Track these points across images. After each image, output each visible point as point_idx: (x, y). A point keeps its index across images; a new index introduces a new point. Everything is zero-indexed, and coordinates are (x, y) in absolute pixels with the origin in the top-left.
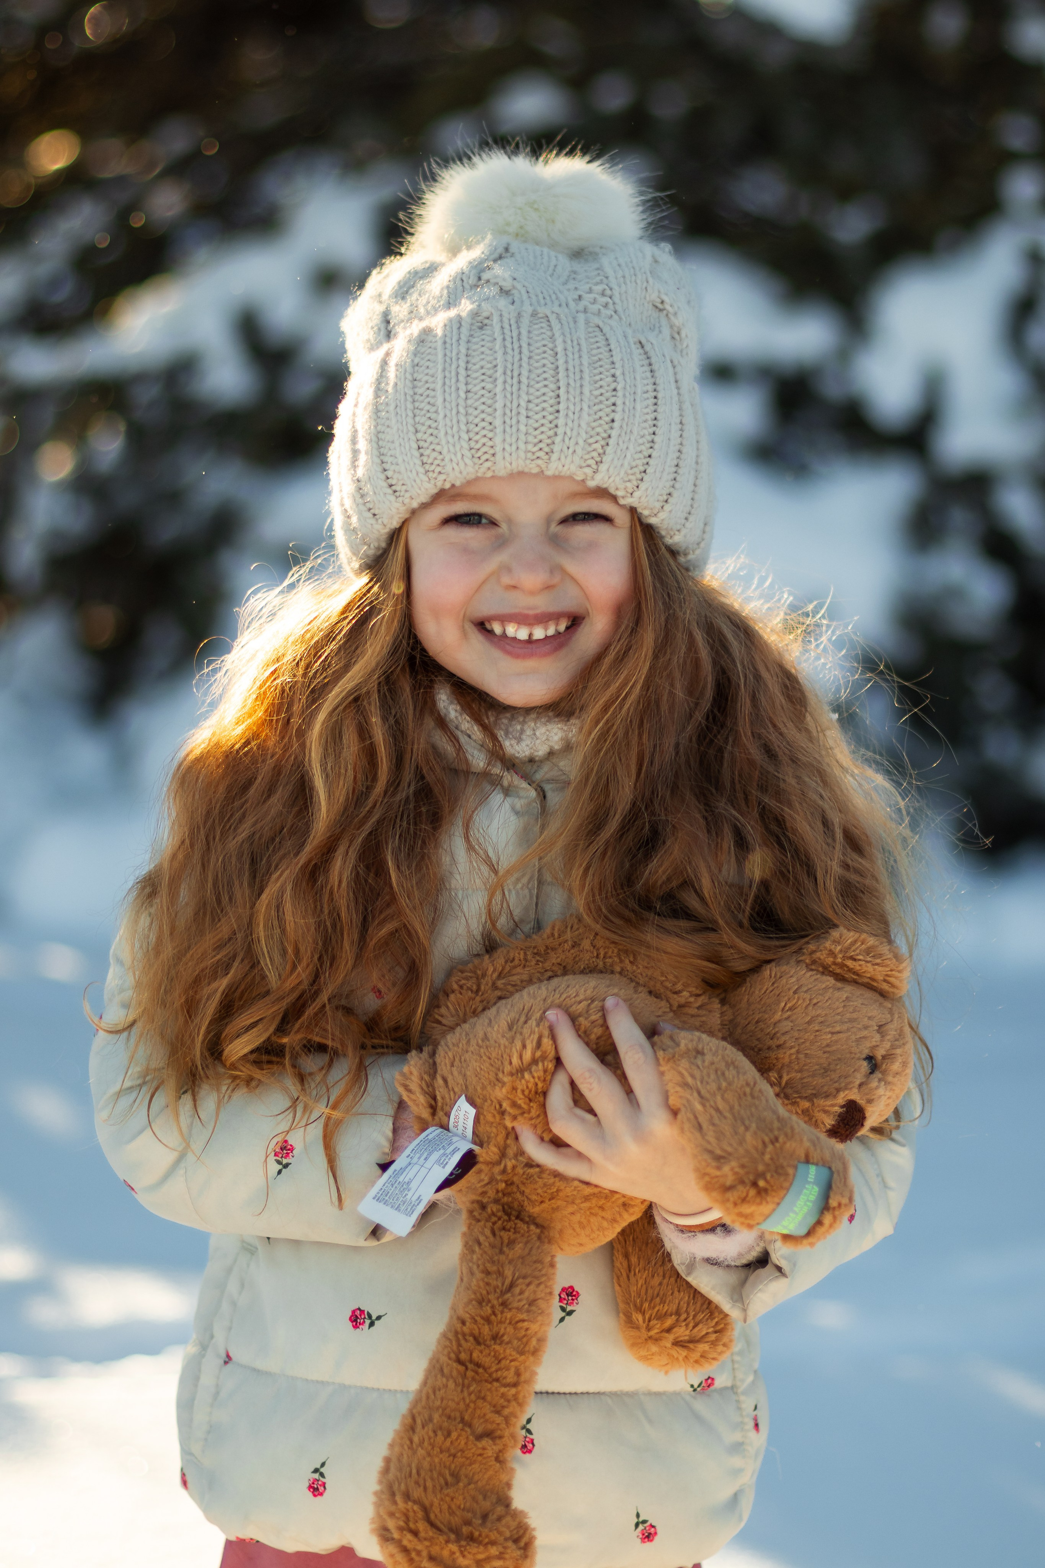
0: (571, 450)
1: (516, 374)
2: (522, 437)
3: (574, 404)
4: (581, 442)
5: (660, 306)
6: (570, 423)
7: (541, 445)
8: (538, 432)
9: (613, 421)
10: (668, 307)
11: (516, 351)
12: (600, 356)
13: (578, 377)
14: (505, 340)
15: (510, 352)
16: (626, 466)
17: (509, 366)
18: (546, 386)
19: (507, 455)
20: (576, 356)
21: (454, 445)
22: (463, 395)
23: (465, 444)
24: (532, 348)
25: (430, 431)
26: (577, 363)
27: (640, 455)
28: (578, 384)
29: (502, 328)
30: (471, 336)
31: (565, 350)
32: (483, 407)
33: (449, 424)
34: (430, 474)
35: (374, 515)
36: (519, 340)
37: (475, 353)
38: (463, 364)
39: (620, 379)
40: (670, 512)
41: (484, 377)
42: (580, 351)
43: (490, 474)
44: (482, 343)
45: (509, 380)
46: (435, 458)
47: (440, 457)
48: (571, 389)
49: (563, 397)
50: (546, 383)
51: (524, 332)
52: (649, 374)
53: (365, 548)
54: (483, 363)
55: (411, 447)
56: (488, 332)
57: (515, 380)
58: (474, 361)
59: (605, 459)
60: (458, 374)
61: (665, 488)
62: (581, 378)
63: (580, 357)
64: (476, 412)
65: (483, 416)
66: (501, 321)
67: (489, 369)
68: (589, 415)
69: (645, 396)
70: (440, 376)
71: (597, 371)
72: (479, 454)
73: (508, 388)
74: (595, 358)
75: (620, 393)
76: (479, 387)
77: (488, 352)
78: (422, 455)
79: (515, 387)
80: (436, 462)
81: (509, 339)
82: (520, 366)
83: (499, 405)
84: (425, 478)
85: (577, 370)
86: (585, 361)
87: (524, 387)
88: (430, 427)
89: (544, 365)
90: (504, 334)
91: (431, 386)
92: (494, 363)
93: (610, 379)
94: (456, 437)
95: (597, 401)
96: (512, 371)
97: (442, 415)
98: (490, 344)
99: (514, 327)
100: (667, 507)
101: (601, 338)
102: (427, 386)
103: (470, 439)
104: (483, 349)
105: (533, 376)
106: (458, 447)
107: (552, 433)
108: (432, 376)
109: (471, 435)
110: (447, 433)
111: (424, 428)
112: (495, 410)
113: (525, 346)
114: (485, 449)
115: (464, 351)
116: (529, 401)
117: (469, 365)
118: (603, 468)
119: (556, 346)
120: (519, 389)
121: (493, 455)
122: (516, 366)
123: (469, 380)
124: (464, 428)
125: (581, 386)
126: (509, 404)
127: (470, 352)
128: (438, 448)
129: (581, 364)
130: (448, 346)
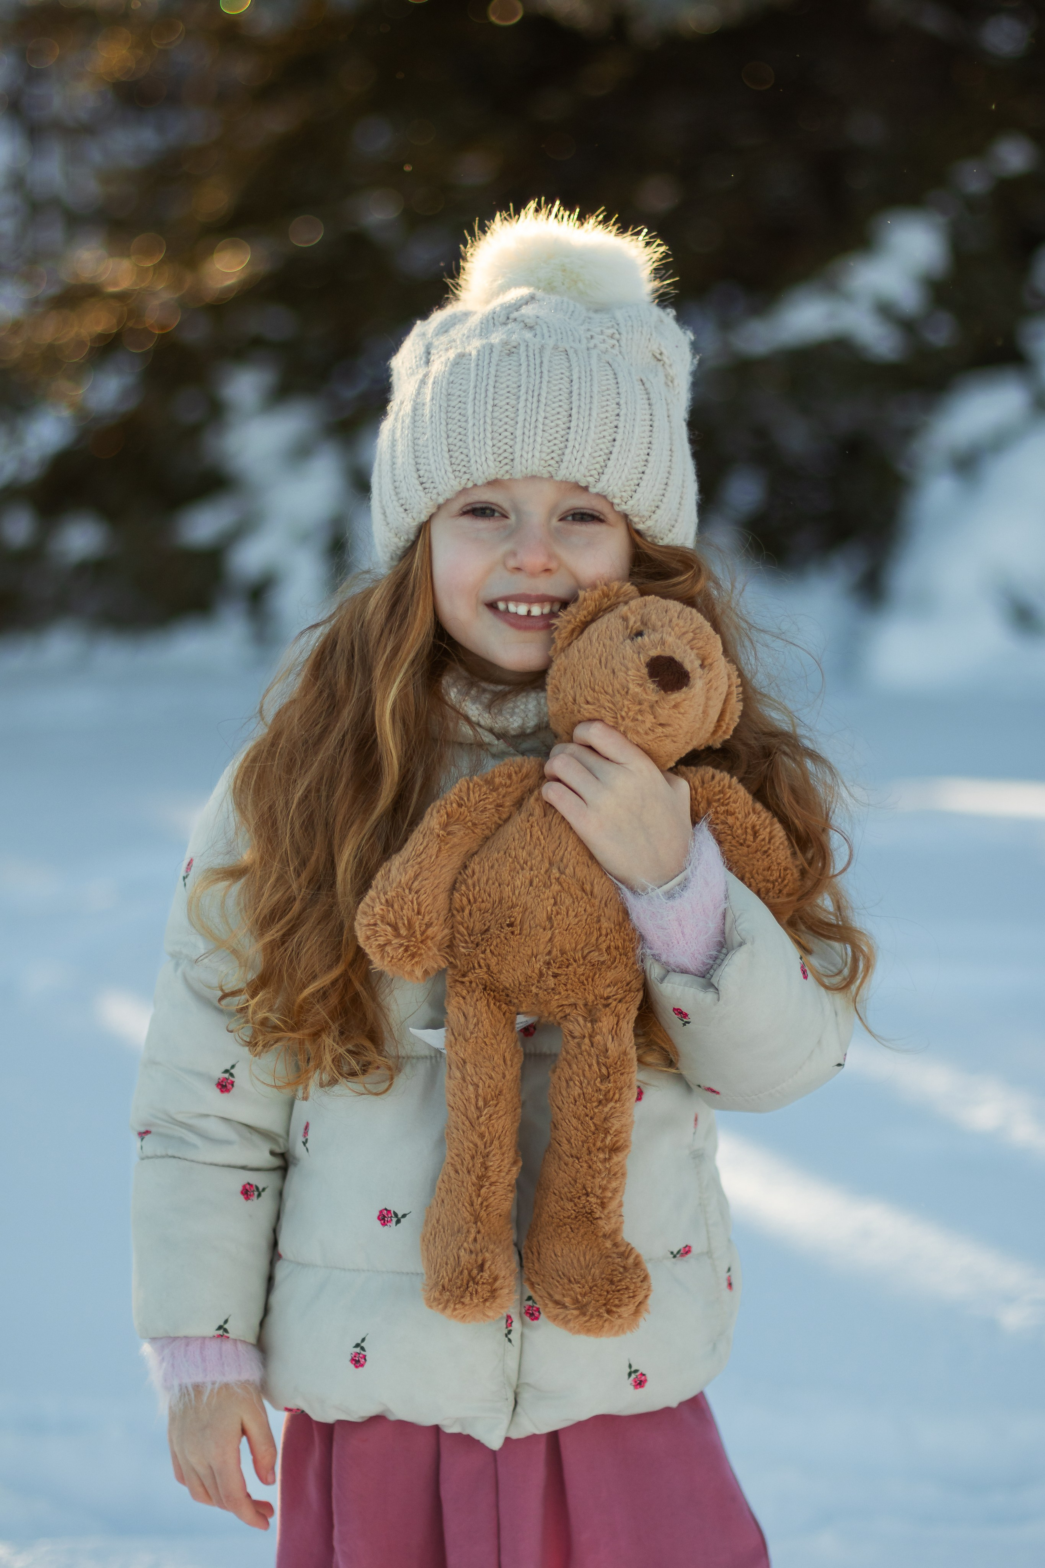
5: (659, 356)
9: (614, 440)
10: (665, 359)
11: (538, 376)
12: (609, 387)
13: (588, 401)
14: (528, 365)
15: (533, 376)
16: (623, 477)
17: (531, 387)
18: (560, 406)
19: (524, 461)
20: (588, 384)
21: (480, 449)
22: (490, 408)
23: (489, 449)
24: (551, 374)
25: (460, 437)
26: (588, 389)
27: (636, 471)
28: (588, 407)
29: (527, 356)
30: (500, 360)
31: (580, 378)
32: (507, 420)
33: (477, 431)
34: (457, 473)
35: (406, 510)
36: (541, 367)
37: (502, 375)
38: (491, 383)
39: (623, 406)
40: (657, 521)
41: (508, 395)
42: (591, 380)
43: (507, 477)
44: (510, 367)
45: (530, 398)
46: (462, 460)
47: (467, 459)
48: (581, 411)
49: (574, 417)
50: (561, 403)
51: (545, 361)
52: (647, 407)
53: (396, 540)
54: (509, 383)
55: (442, 449)
56: (515, 359)
57: (535, 399)
58: (501, 380)
59: (606, 470)
60: (487, 390)
61: (654, 501)
62: (591, 402)
63: (591, 385)
64: (501, 424)
65: (506, 427)
66: (527, 350)
67: (513, 388)
68: (595, 433)
69: (643, 423)
70: (471, 391)
71: (604, 398)
72: (500, 458)
73: (529, 405)
74: (605, 388)
75: (622, 418)
76: (504, 403)
77: (513, 374)
78: (451, 457)
79: (535, 405)
80: (463, 463)
81: (532, 366)
82: (540, 388)
83: (520, 419)
84: (452, 476)
85: (588, 395)
86: (596, 389)
87: (542, 406)
88: (460, 434)
89: (560, 389)
90: (528, 361)
91: (463, 400)
92: (519, 384)
93: (615, 406)
94: (482, 443)
95: (602, 422)
96: (533, 391)
97: (471, 424)
98: (515, 368)
99: (537, 356)
100: (654, 517)
101: (610, 372)
102: (460, 399)
103: (494, 446)
104: (509, 372)
105: (550, 397)
106: (483, 451)
107: (562, 445)
108: (464, 392)
109: (495, 442)
110: (474, 439)
111: (455, 434)
112: (517, 423)
113: (545, 372)
114: (505, 455)
115: (493, 372)
116: (545, 418)
117: (497, 384)
118: (604, 478)
119: (572, 375)
120: (538, 407)
121: (512, 460)
122: (536, 388)
123: (496, 396)
124: (489, 435)
125: (590, 409)
126: (528, 419)
127: (498, 373)
128: (465, 451)
129: (592, 391)
130: (480, 367)
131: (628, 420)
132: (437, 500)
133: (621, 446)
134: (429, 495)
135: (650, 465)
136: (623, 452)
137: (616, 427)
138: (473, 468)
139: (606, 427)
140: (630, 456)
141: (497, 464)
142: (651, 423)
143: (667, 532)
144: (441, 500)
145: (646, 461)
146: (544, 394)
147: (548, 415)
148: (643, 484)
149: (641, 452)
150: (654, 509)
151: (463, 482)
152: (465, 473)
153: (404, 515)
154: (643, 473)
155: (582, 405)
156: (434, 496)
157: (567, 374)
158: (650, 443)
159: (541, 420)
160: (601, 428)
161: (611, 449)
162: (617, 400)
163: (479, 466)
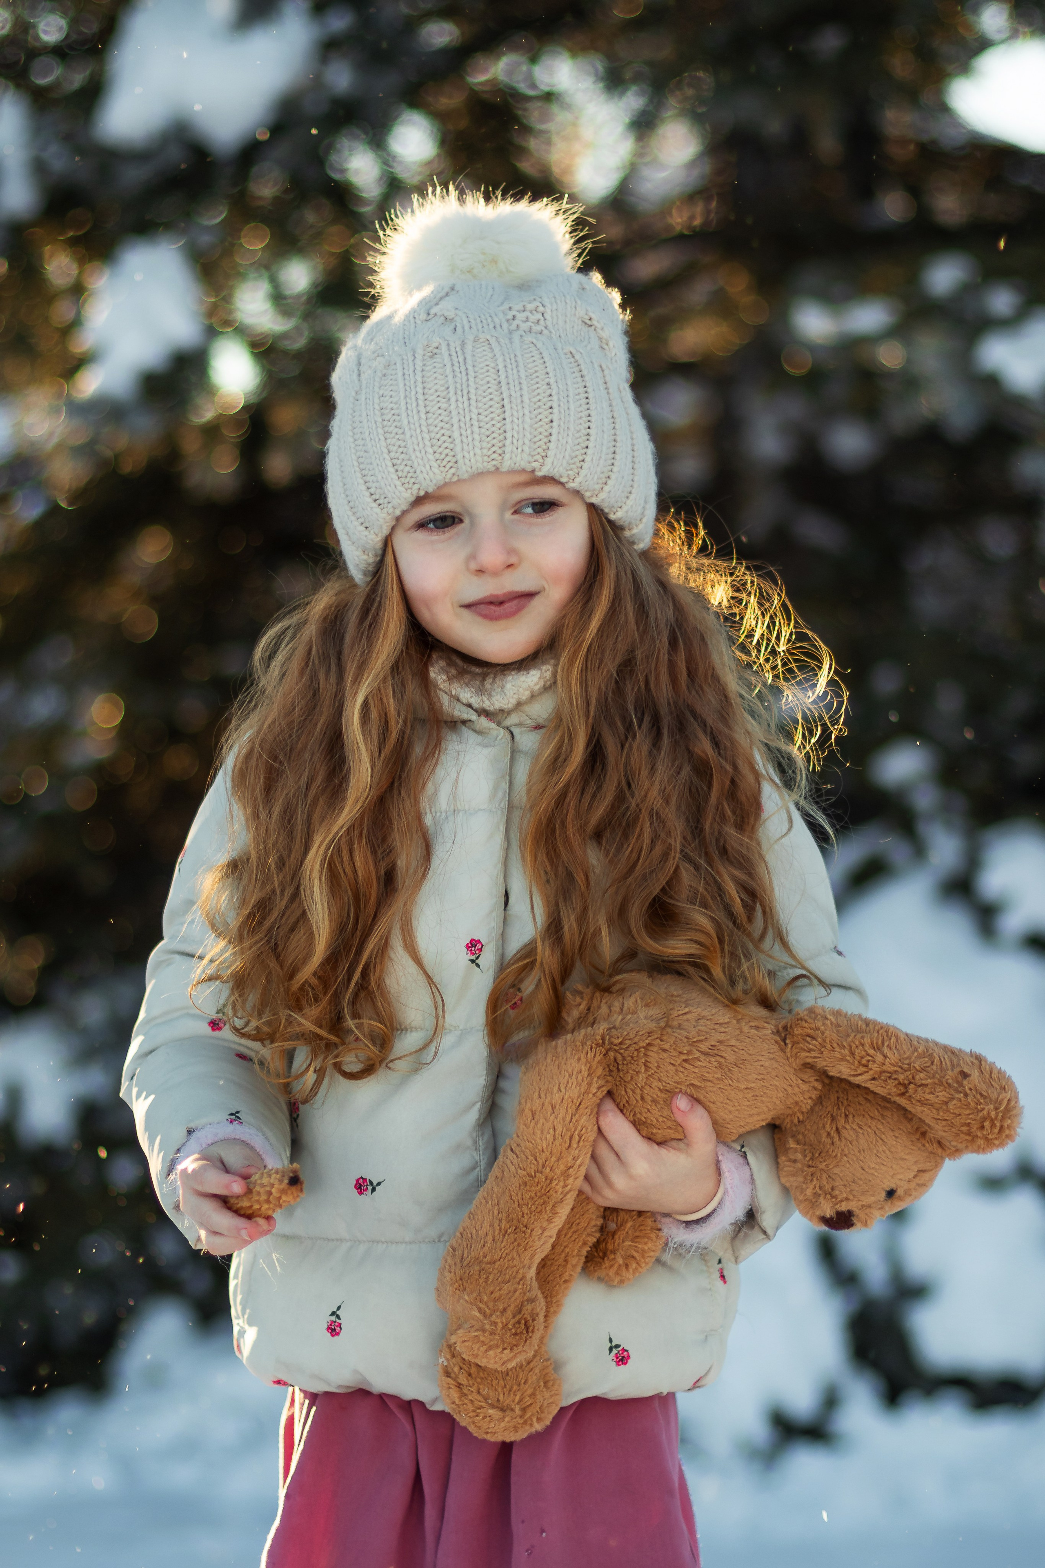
0: (520, 450)
1: (465, 392)
2: (477, 444)
3: (517, 411)
4: (527, 442)
5: (589, 322)
6: (516, 427)
7: (494, 449)
8: (490, 438)
10: (595, 323)
11: (464, 373)
12: (536, 369)
13: (517, 388)
14: (453, 365)
15: (458, 375)
16: (567, 457)
17: (459, 386)
18: (491, 399)
19: (467, 461)
20: (515, 371)
21: (422, 459)
22: (423, 416)
23: (431, 457)
24: (476, 369)
25: (401, 450)
26: (516, 376)
27: (578, 447)
28: (518, 394)
29: (450, 355)
30: (424, 365)
31: (505, 367)
32: (441, 424)
33: (416, 442)
34: (407, 486)
35: (366, 528)
36: (465, 363)
37: (429, 380)
38: (420, 391)
39: (554, 386)
40: (610, 492)
41: (438, 399)
42: (517, 366)
43: (455, 479)
44: (435, 370)
45: (460, 399)
46: (409, 472)
47: (413, 470)
48: (513, 400)
49: (507, 407)
50: (491, 397)
51: (469, 357)
52: (579, 379)
53: (365, 557)
54: (436, 387)
55: (386, 466)
56: (438, 360)
57: (465, 398)
58: (429, 386)
59: (549, 453)
60: (417, 399)
61: (603, 473)
62: (521, 389)
63: (518, 371)
64: (437, 429)
65: (443, 431)
66: (449, 350)
67: (442, 391)
68: (531, 419)
69: (577, 397)
70: (403, 403)
71: (534, 382)
72: (444, 463)
73: (460, 405)
74: (532, 371)
75: (555, 398)
76: (436, 408)
77: (440, 377)
78: (397, 471)
79: (466, 404)
80: (410, 475)
81: (457, 365)
82: (468, 386)
83: (455, 421)
84: (402, 489)
85: (517, 382)
86: (523, 374)
87: (473, 402)
88: (400, 447)
89: (488, 382)
90: (452, 360)
91: (396, 412)
92: (446, 386)
93: (546, 387)
94: (423, 452)
95: (536, 406)
96: (462, 390)
97: (408, 435)
98: (440, 371)
99: (460, 353)
100: (606, 488)
101: (535, 353)
102: (393, 412)
103: (435, 452)
104: (436, 375)
105: (480, 392)
106: (426, 460)
107: (502, 437)
108: (396, 403)
109: (435, 448)
110: (414, 450)
111: (395, 448)
112: (452, 425)
113: (470, 368)
114: (448, 459)
115: (419, 379)
116: (479, 414)
117: (426, 391)
118: (548, 461)
119: (497, 365)
120: (470, 405)
121: (456, 462)
122: (464, 386)
123: (427, 403)
124: (428, 443)
125: (521, 396)
126: (463, 419)
127: (425, 379)
128: (409, 463)
129: (519, 377)
130: (407, 377)
131: (562, 398)
132: (394, 512)
133: (559, 426)
134: (385, 510)
135: (592, 438)
136: (562, 431)
137: (551, 408)
138: (421, 477)
139: (540, 410)
140: (570, 434)
141: (442, 469)
142: (586, 395)
143: (624, 500)
144: (398, 513)
145: (588, 434)
146: (472, 391)
147: (480, 411)
148: (588, 459)
149: (581, 427)
150: (604, 480)
151: (415, 492)
152: (414, 483)
153: (366, 533)
154: (587, 447)
155: (513, 393)
156: (391, 511)
157: (492, 365)
158: (589, 416)
159: (474, 417)
160: (536, 412)
161: (550, 431)
162: (547, 380)
163: (426, 476)
